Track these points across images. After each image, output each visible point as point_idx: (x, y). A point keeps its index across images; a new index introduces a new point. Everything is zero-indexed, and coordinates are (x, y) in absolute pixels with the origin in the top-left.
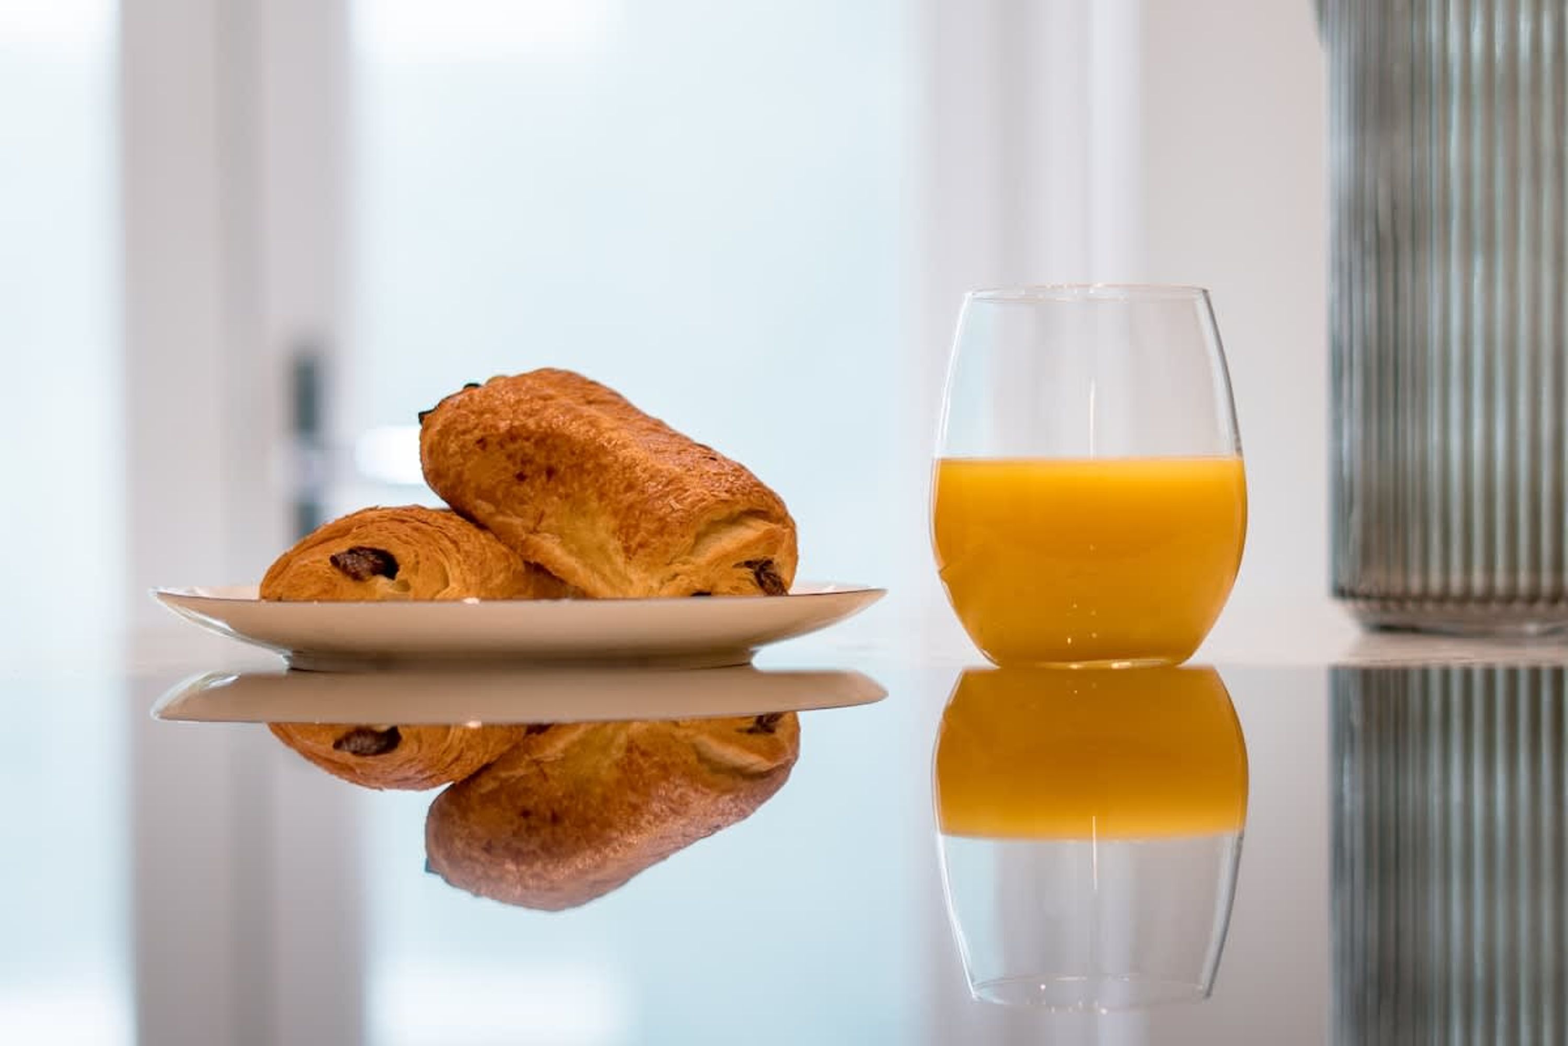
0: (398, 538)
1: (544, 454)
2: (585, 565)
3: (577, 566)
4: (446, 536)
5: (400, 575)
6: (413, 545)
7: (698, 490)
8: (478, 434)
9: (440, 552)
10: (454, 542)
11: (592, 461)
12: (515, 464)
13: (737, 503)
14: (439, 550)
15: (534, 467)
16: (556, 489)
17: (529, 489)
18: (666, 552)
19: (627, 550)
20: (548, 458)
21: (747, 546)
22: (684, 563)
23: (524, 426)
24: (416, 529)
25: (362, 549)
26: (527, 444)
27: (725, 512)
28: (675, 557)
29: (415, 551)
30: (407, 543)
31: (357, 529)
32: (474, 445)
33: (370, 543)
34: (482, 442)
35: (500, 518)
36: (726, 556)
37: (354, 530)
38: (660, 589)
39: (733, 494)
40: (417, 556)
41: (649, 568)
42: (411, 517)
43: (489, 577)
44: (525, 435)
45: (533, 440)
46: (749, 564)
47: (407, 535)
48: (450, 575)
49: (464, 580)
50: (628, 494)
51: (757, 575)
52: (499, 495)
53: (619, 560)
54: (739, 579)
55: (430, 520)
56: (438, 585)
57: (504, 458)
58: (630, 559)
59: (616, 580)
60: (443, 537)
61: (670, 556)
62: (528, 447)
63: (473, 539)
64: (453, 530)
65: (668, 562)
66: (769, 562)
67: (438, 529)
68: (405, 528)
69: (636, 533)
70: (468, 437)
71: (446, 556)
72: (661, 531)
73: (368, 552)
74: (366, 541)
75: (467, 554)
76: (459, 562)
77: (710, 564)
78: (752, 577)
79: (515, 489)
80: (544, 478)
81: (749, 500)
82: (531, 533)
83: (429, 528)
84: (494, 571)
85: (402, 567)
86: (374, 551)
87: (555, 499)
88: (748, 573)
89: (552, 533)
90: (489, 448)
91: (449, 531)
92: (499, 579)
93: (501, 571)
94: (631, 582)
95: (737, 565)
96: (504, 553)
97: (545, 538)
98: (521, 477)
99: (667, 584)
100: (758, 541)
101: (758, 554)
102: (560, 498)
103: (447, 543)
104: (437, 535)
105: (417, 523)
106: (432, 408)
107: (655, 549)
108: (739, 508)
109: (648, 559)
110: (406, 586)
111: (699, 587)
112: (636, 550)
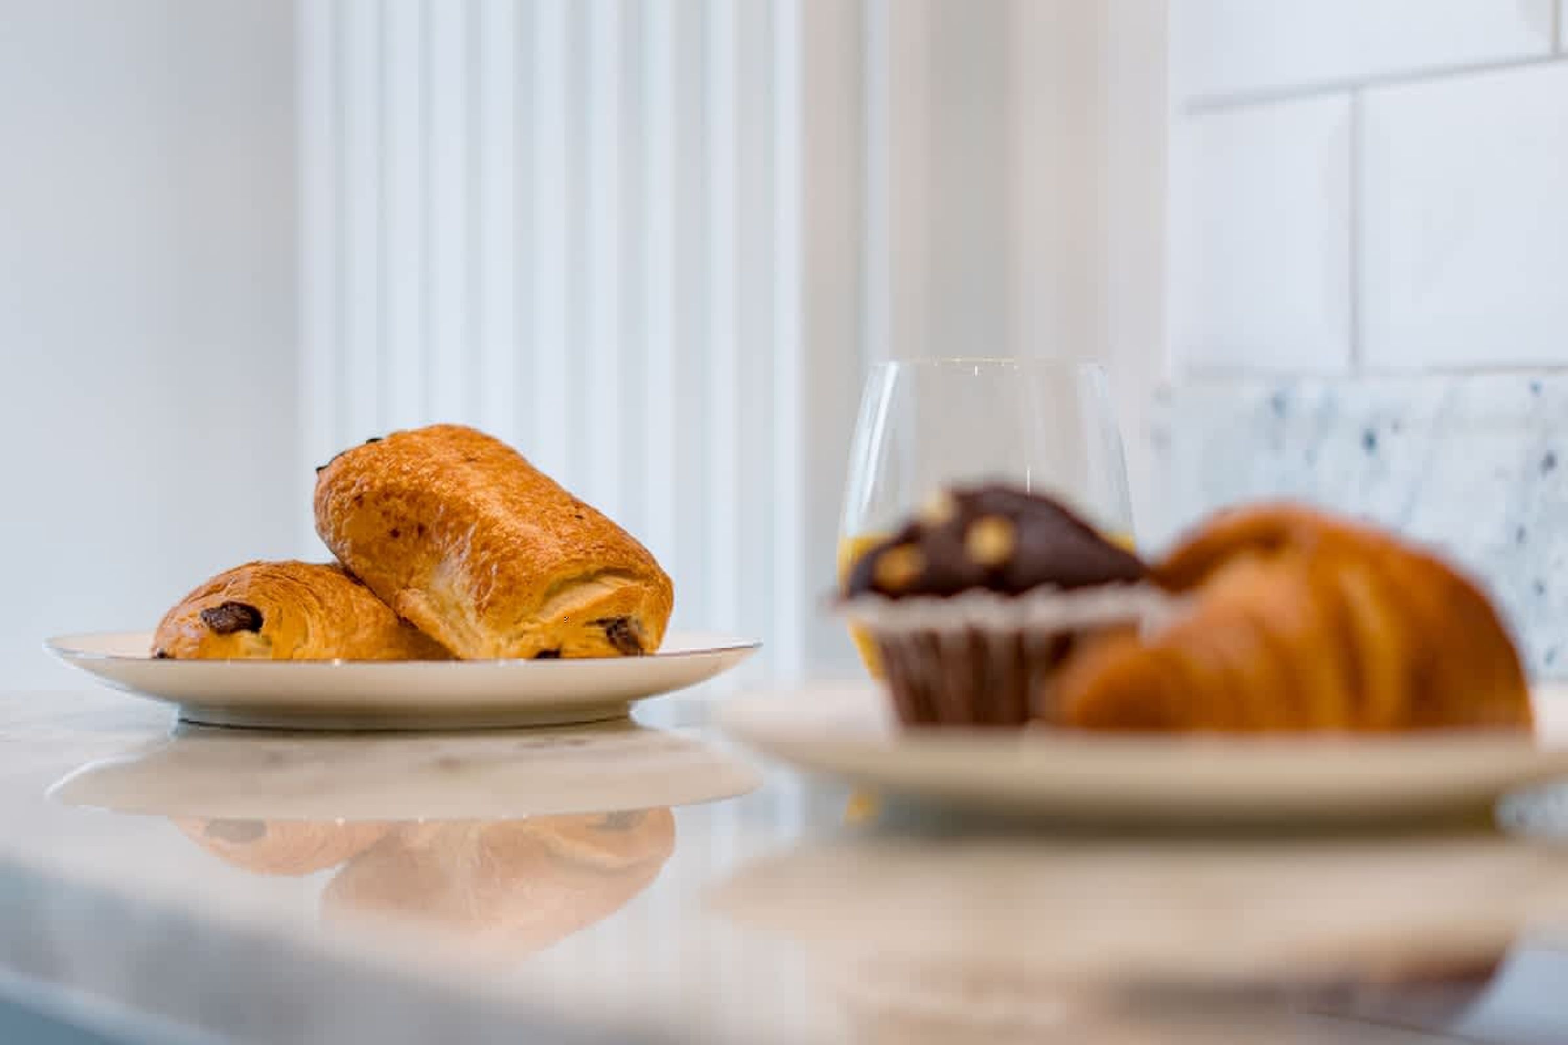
0: (265, 594)
1: (414, 511)
2: (444, 622)
3: (438, 621)
4: (311, 592)
5: (264, 629)
6: (276, 601)
7: (551, 550)
8: (354, 491)
9: (304, 609)
10: (319, 599)
11: (455, 520)
12: (389, 521)
13: (592, 561)
14: (303, 607)
15: (406, 524)
16: (425, 546)
17: (402, 545)
18: (515, 610)
19: (479, 608)
20: (418, 514)
21: (597, 605)
22: (531, 622)
23: (398, 484)
24: (284, 586)
25: (233, 604)
26: (399, 501)
27: (578, 571)
28: (522, 616)
29: (278, 607)
30: (272, 599)
31: (231, 585)
32: (352, 502)
33: (240, 599)
34: (359, 499)
35: (376, 574)
36: (576, 615)
37: (229, 586)
38: (508, 646)
39: (588, 553)
40: (280, 611)
41: (497, 626)
42: (282, 573)
43: (354, 631)
44: (398, 493)
45: (404, 498)
46: (601, 622)
47: (273, 592)
48: (311, 630)
49: (325, 636)
50: (483, 553)
51: (609, 633)
52: (375, 550)
53: (471, 616)
54: (589, 637)
55: (297, 577)
56: (299, 640)
57: (379, 514)
58: (480, 616)
59: (468, 636)
60: (308, 592)
61: (518, 615)
62: (401, 506)
63: (339, 594)
64: (319, 587)
65: (516, 620)
66: (623, 621)
67: (304, 585)
68: (274, 585)
69: (486, 592)
70: (346, 494)
71: (309, 612)
72: (509, 591)
73: (236, 607)
74: (237, 596)
75: (330, 610)
76: (320, 616)
77: (557, 622)
78: (603, 635)
79: (390, 545)
80: (415, 535)
81: (605, 559)
82: (404, 588)
83: (296, 584)
84: (360, 626)
85: (265, 623)
86: (243, 607)
87: (424, 556)
88: (600, 631)
89: (421, 589)
90: (365, 505)
91: (315, 587)
92: (363, 635)
93: (367, 626)
94: (481, 639)
95: (590, 624)
96: (374, 608)
97: (414, 593)
98: (395, 534)
99: (514, 641)
100: (609, 600)
101: (612, 613)
102: (428, 553)
103: (311, 598)
104: (303, 591)
105: (287, 579)
106: (327, 463)
107: (503, 608)
108: (593, 567)
109: (496, 617)
110: (268, 642)
111: (545, 645)
112: (486, 607)
